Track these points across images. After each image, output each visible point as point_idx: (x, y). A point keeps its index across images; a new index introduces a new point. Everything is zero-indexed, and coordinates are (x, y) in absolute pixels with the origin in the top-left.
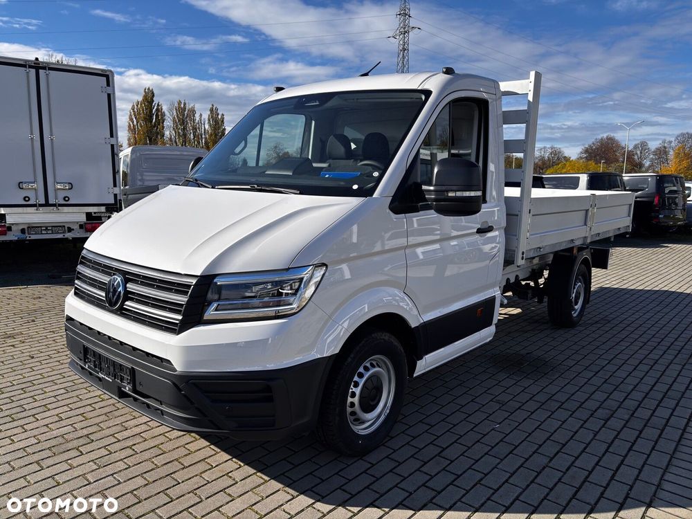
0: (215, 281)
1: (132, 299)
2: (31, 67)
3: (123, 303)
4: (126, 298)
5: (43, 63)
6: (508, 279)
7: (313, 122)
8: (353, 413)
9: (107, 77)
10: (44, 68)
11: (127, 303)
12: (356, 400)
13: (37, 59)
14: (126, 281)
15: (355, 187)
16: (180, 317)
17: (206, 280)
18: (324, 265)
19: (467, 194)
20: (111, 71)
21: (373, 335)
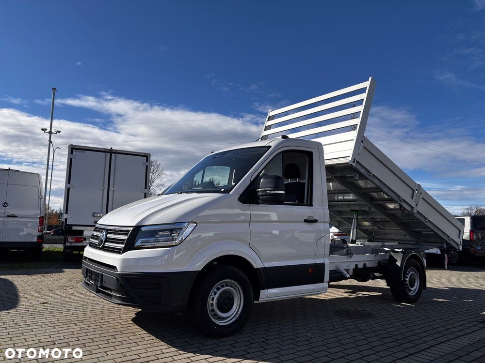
0: (142, 228)
1: (108, 242)
2: (108, 152)
3: (104, 244)
4: (106, 241)
5: (114, 150)
6: (356, 265)
7: (234, 171)
8: (213, 310)
9: (147, 157)
10: (114, 153)
11: (106, 244)
12: (215, 302)
13: (111, 148)
14: (108, 233)
15: (223, 190)
16: (123, 246)
17: (137, 228)
18: (195, 223)
19: (277, 192)
20: (149, 154)
21: (227, 267)
